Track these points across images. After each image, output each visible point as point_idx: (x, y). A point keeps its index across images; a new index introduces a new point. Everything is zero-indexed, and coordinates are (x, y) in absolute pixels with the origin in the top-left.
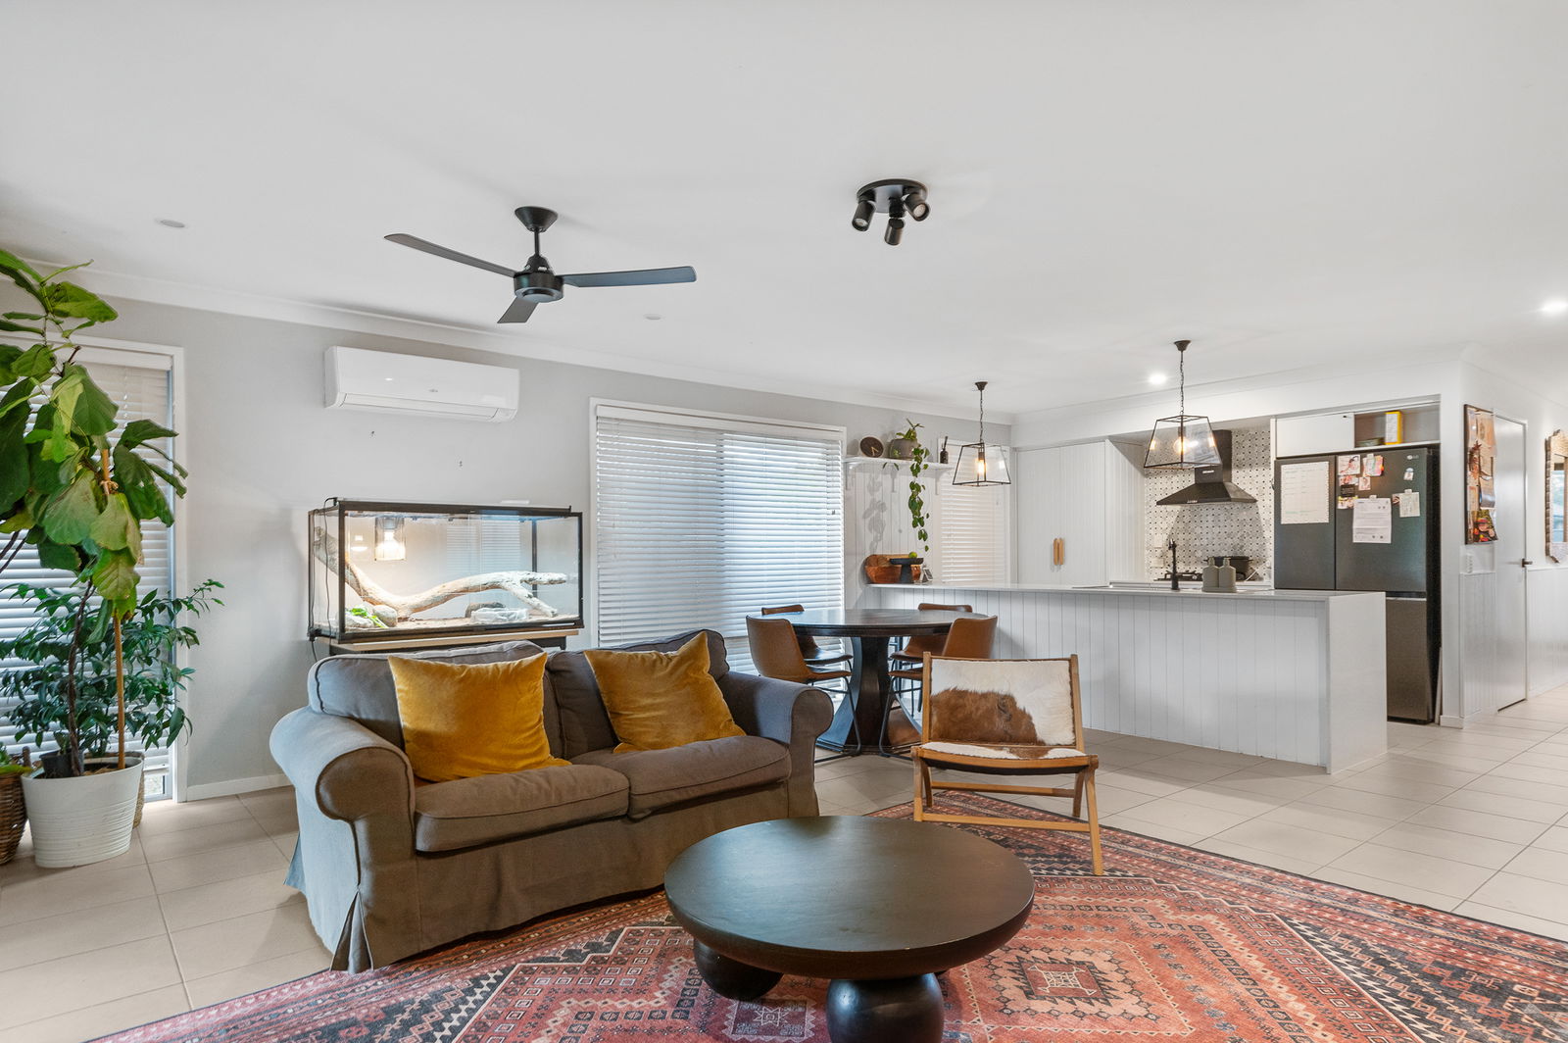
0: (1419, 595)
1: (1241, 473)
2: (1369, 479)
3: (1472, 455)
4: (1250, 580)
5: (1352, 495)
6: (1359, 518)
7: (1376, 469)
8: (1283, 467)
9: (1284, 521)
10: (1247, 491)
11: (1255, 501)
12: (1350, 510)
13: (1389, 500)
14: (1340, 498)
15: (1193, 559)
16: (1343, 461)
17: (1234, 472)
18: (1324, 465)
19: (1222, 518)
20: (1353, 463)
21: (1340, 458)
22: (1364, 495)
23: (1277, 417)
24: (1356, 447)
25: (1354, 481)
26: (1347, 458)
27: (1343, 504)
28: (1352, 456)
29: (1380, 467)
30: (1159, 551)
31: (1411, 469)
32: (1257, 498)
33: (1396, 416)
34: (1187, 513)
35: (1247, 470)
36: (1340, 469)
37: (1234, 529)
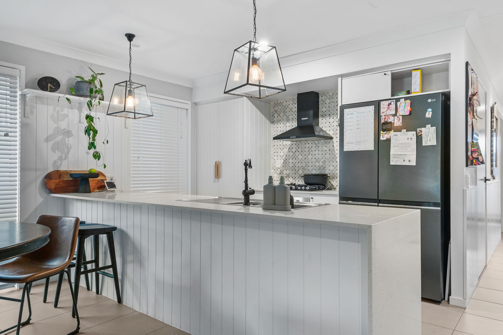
0: (435, 205)
1: (324, 120)
2: (401, 117)
3: (470, 99)
4: (328, 189)
5: (389, 130)
6: (394, 147)
7: (406, 110)
8: (345, 110)
9: (346, 149)
10: (328, 132)
11: (332, 138)
12: (388, 140)
13: (415, 132)
14: (382, 132)
15: (297, 175)
16: (384, 105)
17: (320, 119)
18: (372, 108)
19: (313, 149)
20: (391, 106)
21: (382, 103)
22: (398, 130)
23: (342, 76)
24: (392, 96)
25: (391, 119)
26: (387, 103)
27: (384, 136)
28: (390, 101)
29: (409, 108)
30: (279, 170)
31: (430, 110)
32: (333, 136)
33: (419, 72)
34: (294, 146)
35: (328, 118)
36: (382, 111)
37: (320, 156)
